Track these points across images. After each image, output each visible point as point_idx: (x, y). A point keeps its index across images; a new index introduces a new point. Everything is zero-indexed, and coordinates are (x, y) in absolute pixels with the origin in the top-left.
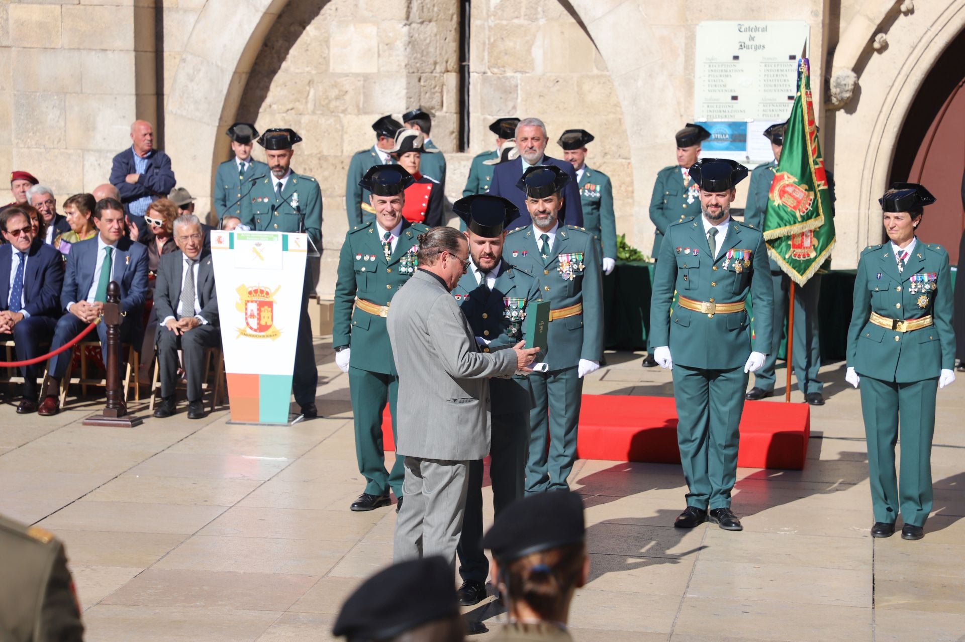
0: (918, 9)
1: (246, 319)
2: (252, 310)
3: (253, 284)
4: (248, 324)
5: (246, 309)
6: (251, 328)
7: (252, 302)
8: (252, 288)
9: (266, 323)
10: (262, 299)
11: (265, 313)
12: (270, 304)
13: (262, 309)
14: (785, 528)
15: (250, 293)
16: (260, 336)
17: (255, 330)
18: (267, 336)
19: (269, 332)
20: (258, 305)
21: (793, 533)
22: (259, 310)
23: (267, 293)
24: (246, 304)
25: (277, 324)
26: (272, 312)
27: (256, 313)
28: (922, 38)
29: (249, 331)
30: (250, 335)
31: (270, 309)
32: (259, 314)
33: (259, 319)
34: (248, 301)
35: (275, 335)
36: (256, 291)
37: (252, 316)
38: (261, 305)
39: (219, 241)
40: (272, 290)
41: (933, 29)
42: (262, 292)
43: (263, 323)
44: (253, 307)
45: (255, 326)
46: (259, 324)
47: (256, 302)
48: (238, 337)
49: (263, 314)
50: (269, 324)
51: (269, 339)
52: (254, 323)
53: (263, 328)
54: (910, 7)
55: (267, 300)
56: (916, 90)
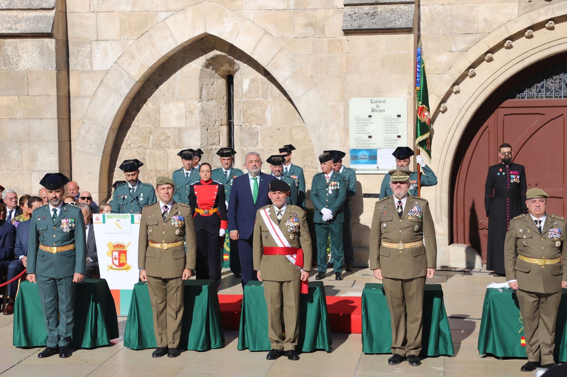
0: (462, 91)
1: (112, 260)
2: (115, 256)
3: (115, 242)
4: (113, 263)
5: (112, 255)
6: (115, 265)
7: (115, 251)
8: (115, 243)
9: (123, 262)
10: (121, 249)
11: (123, 257)
12: (125, 252)
13: (121, 255)
14: (398, 369)
15: (114, 246)
16: (120, 269)
17: (117, 266)
18: (124, 269)
19: (125, 267)
20: (119, 253)
21: (402, 371)
22: (119, 255)
23: (123, 246)
24: (112, 253)
25: (129, 262)
26: (126, 256)
27: (117, 257)
28: (464, 105)
29: (114, 267)
30: (115, 269)
31: (125, 255)
32: (119, 258)
33: (119, 260)
34: (113, 251)
35: (128, 268)
36: (117, 245)
37: (116, 259)
38: (120, 253)
39: (97, 219)
40: (126, 244)
41: (470, 101)
42: (121, 245)
43: (121, 262)
44: (116, 254)
45: (117, 264)
46: (119, 263)
47: (117, 251)
48: (108, 270)
49: (121, 257)
50: (125, 262)
51: (125, 271)
52: (116, 262)
53: (121, 265)
54: (458, 90)
55: (123, 250)
56: (463, 131)
